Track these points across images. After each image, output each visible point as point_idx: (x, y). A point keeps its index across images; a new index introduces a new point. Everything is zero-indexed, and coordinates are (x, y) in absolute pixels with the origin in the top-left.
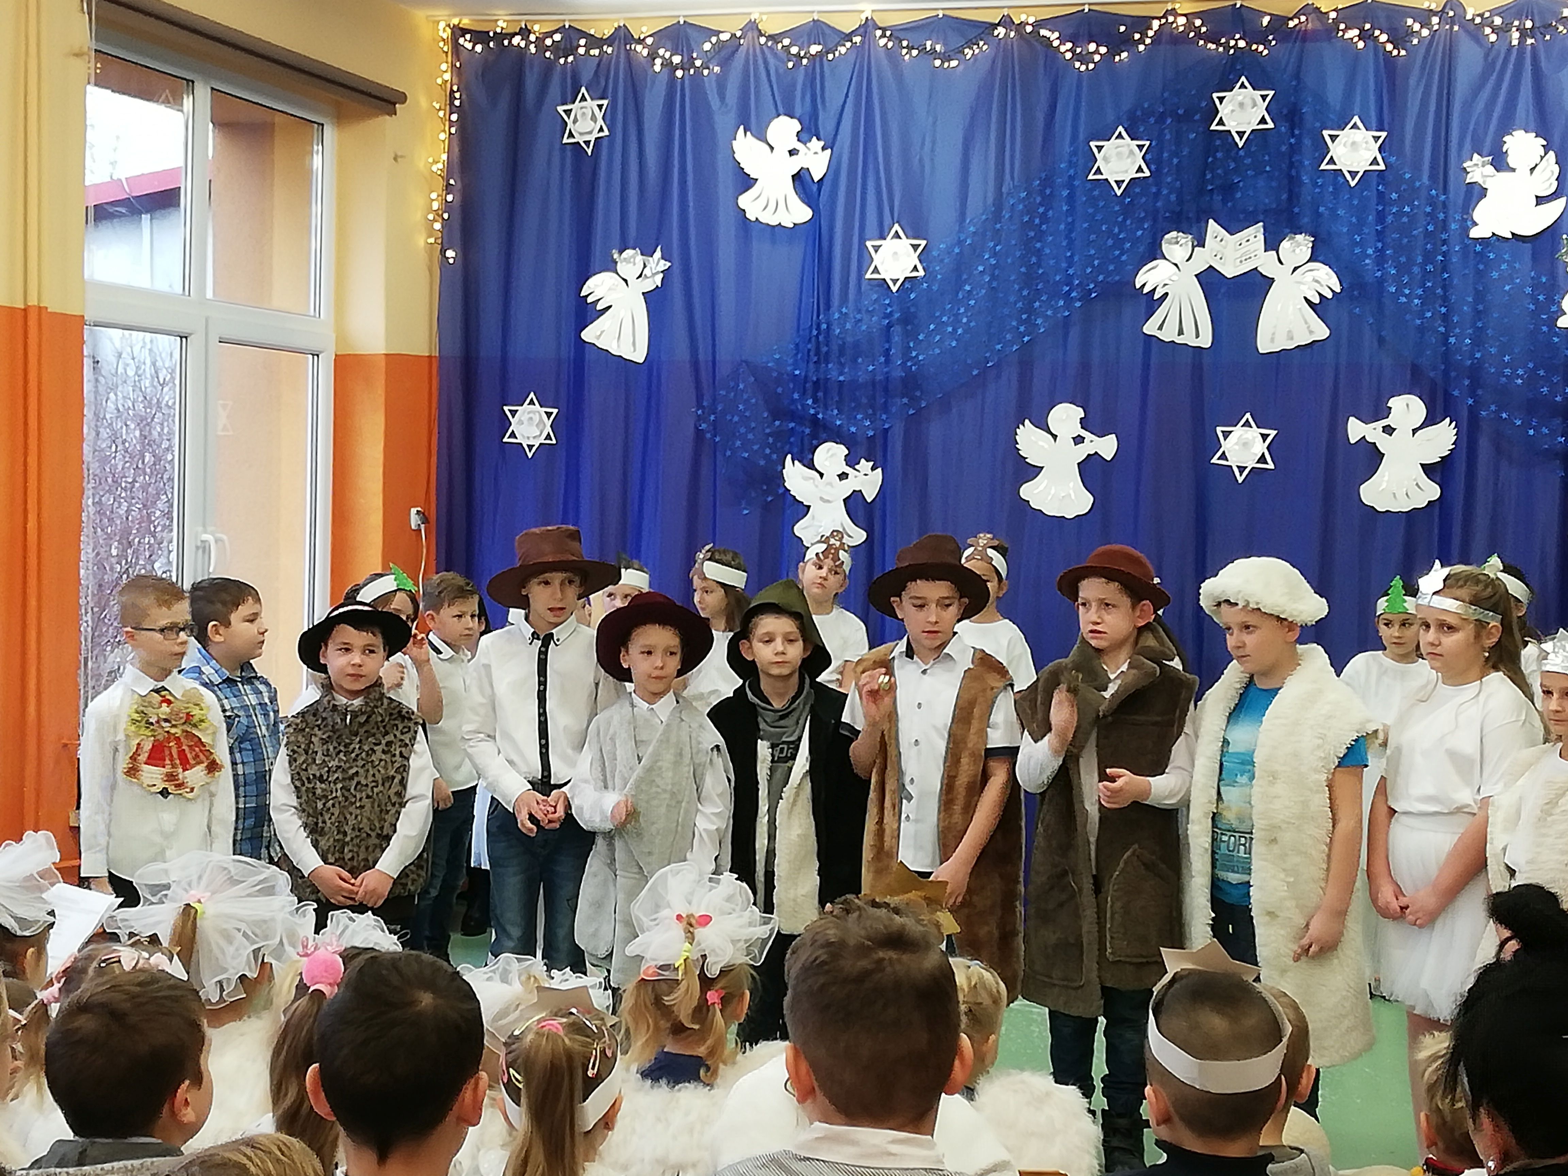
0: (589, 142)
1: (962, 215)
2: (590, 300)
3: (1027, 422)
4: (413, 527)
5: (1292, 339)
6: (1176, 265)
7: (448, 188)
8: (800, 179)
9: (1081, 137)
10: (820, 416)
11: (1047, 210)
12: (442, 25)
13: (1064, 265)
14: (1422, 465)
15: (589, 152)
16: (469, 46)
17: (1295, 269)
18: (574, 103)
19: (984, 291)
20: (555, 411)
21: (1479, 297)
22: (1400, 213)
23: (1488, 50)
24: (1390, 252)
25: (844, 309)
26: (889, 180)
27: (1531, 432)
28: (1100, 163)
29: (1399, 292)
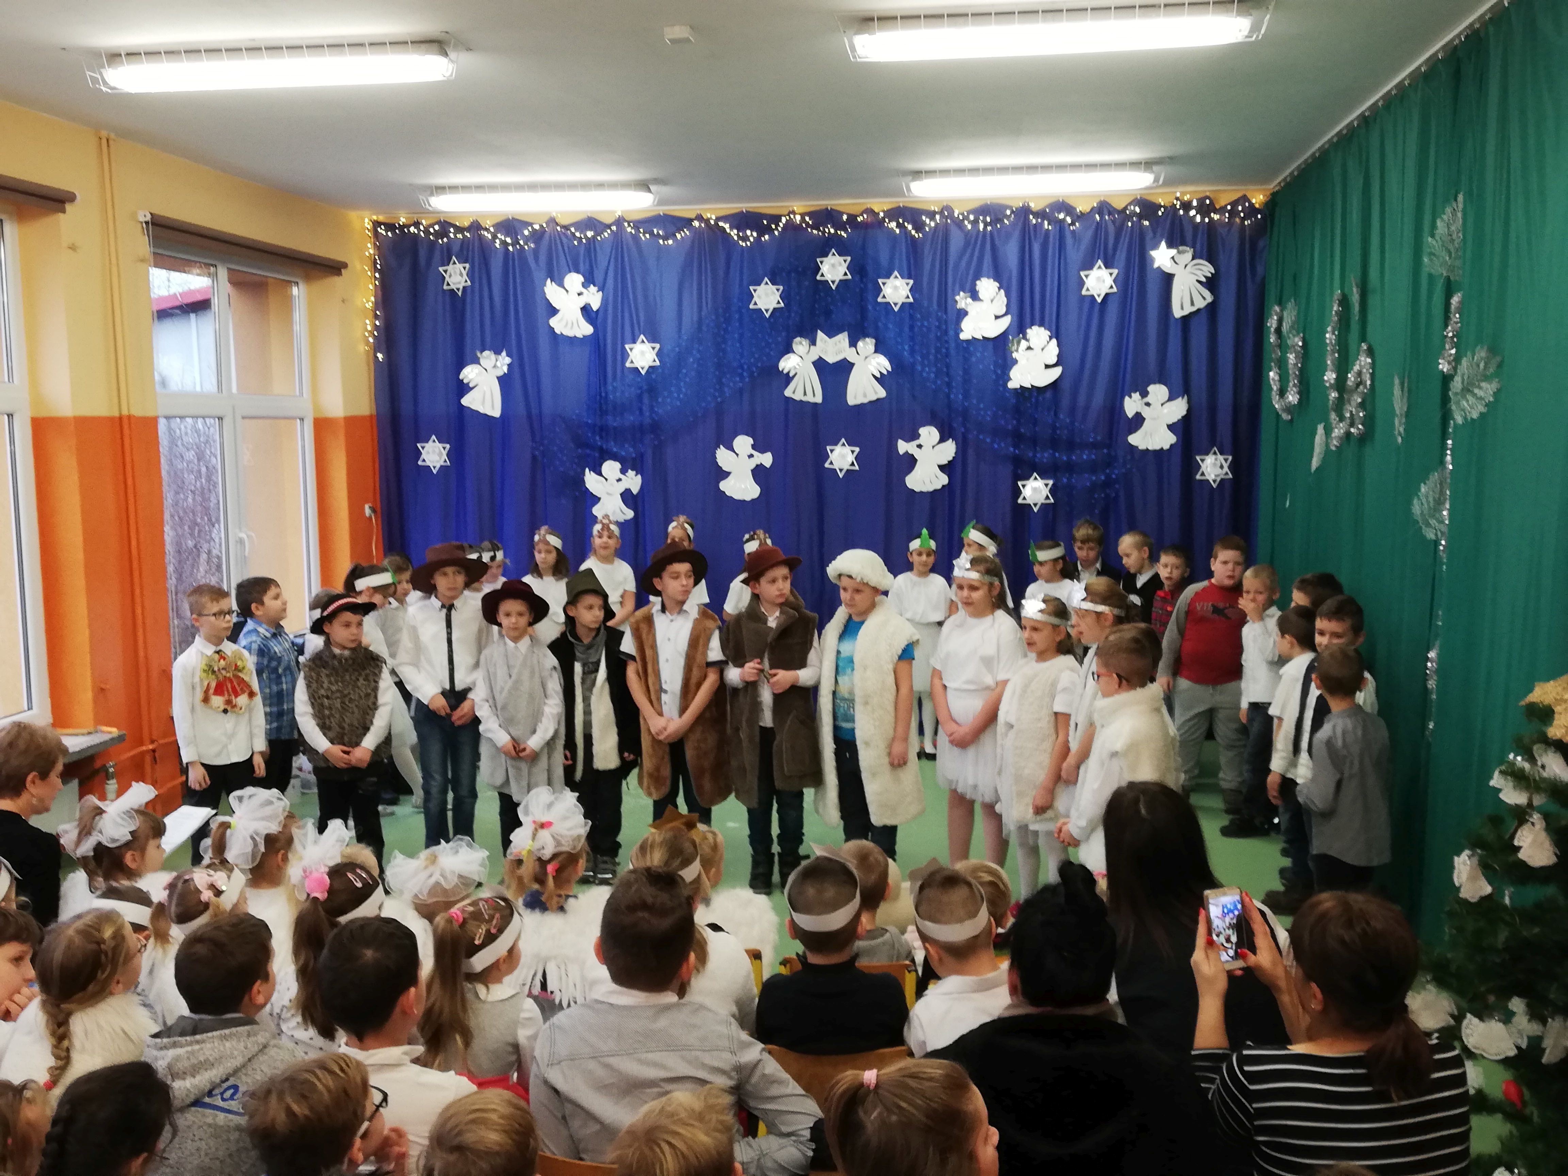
0: (459, 289)
1: (680, 330)
2: (464, 381)
3: (721, 446)
4: (367, 515)
5: (866, 397)
6: (801, 357)
7: (376, 317)
8: (586, 310)
9: (745, 283)
10: (604, 447)
11: (727, 326)
12: (367, 220)
13: (738, 357)
14: (938, 465)
15: (460, 294)
16: (384, 233)
17: (866, 358)
18: (449, 265)
19: (693, 374)
20: (448, 446)
21: (966, 371)
22: (922, 325)
23: (967, 234)
24: (917, 348)
25: (615, 384)
26: (637, 309)
27: (996, 446)
28: (755, 299)
29: (923, 370)
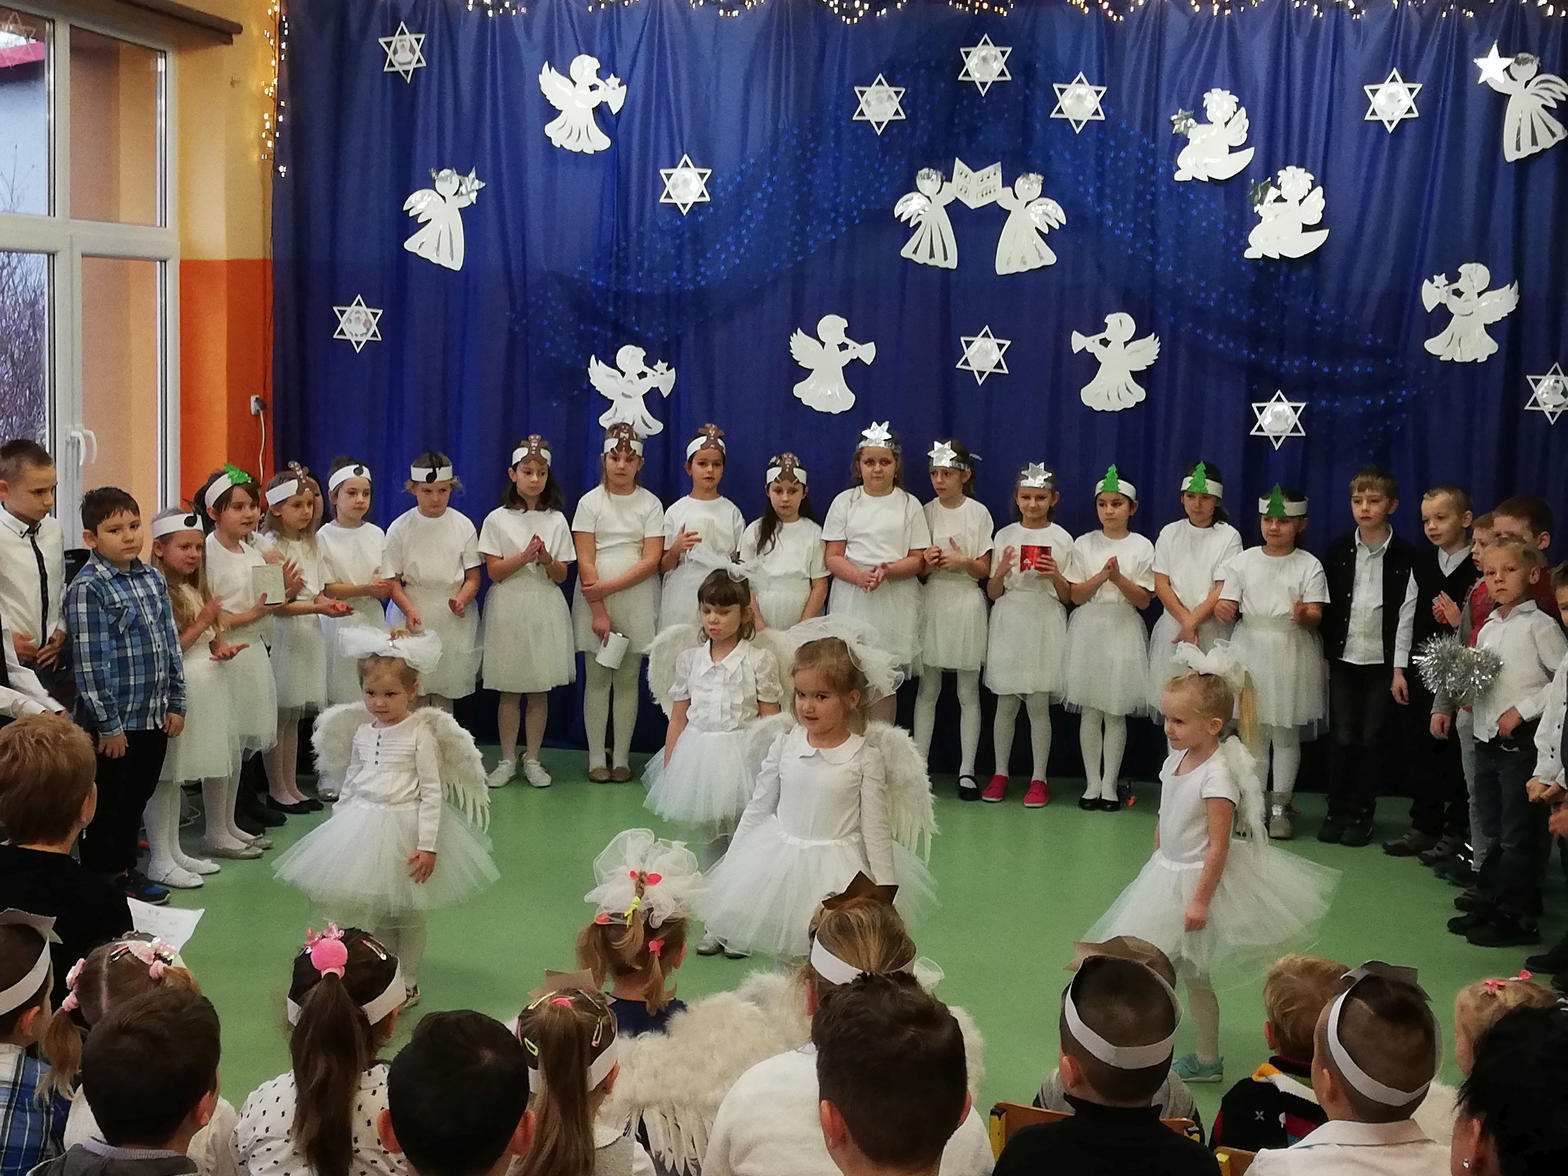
0: (409, 71)
1: (743, 148)
2: (411, 214)
3: (799, 330)
4: (253, 413)
5: (1025, 263)
6: (928, 198)
7: (279, 109)
8: (601, 112)
9: (847, 82)
10: (622, 324)
11: (817, 146)
13: (832, 194)
14: (1132, 373)
15: (409, 79)
17: (1028, 203)
18: (394, 35)
19: (762, 217)
20: (380, 312)
21: (1181, 230)
22: (1117, 158)
23: (1194, 19)
24: (1108, 191)
25: (641, 229)
26: (679, 115)
27: (1221, 346)
28: (863, 106)
29: (1115, 225)
